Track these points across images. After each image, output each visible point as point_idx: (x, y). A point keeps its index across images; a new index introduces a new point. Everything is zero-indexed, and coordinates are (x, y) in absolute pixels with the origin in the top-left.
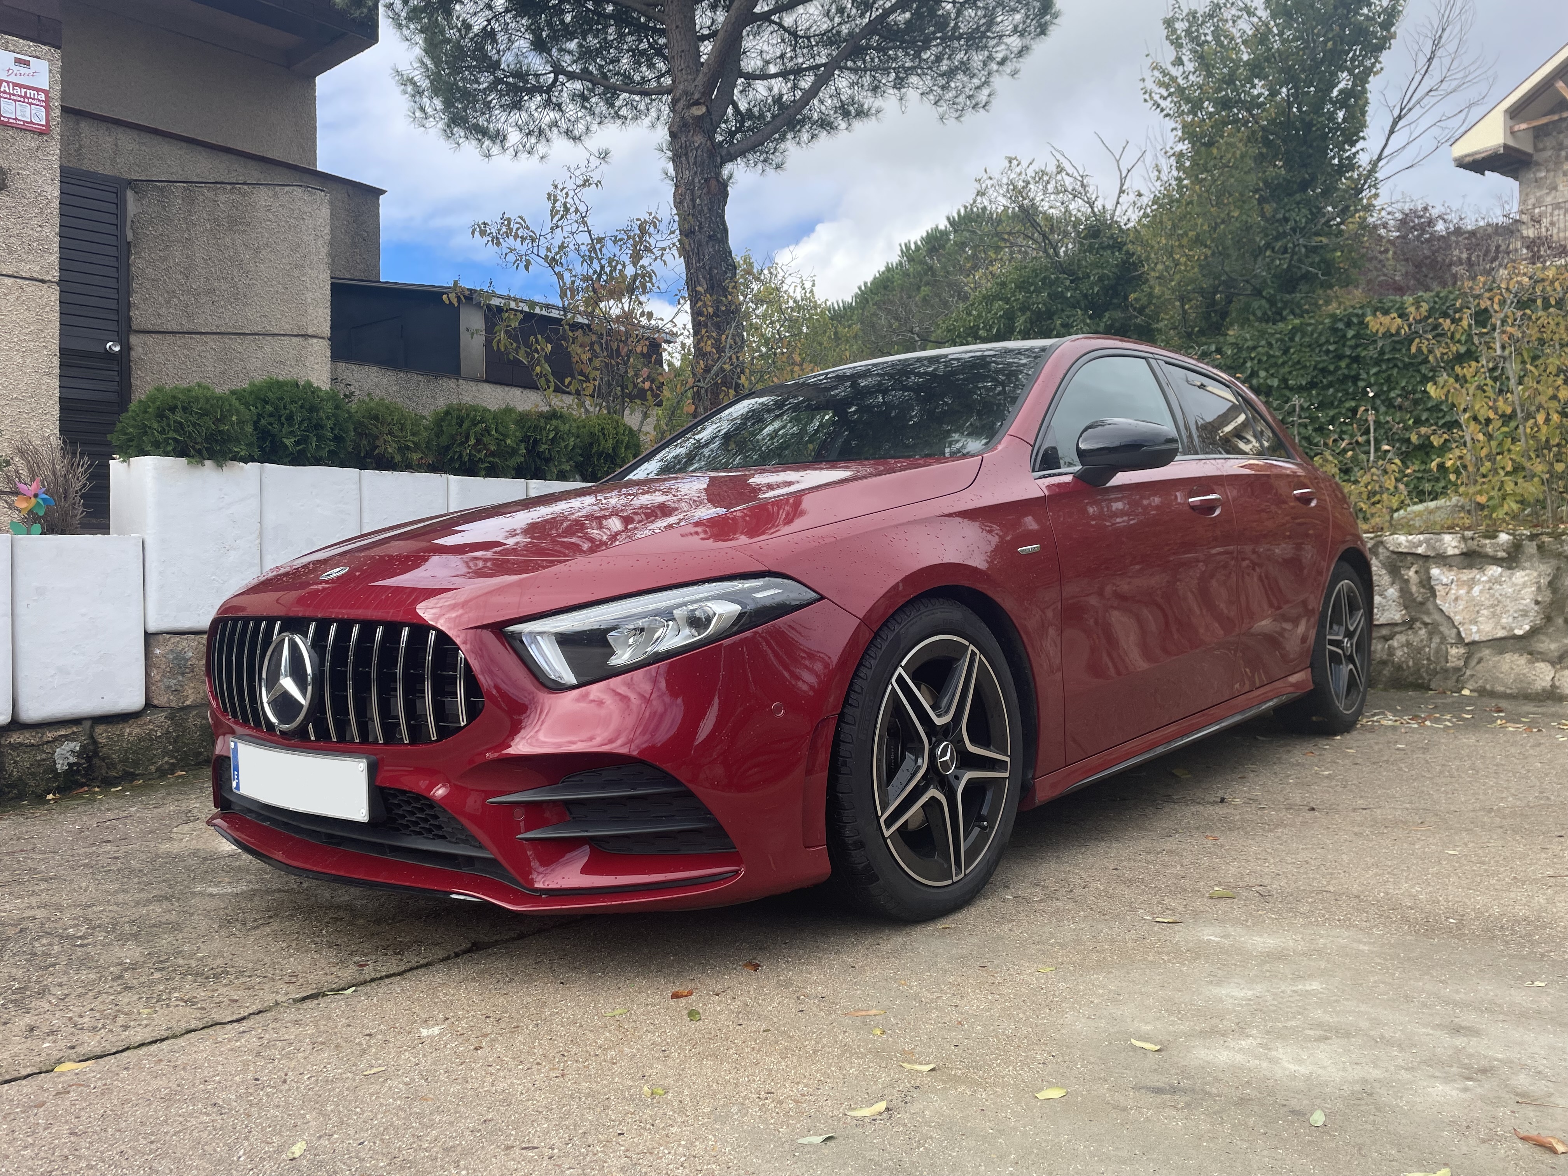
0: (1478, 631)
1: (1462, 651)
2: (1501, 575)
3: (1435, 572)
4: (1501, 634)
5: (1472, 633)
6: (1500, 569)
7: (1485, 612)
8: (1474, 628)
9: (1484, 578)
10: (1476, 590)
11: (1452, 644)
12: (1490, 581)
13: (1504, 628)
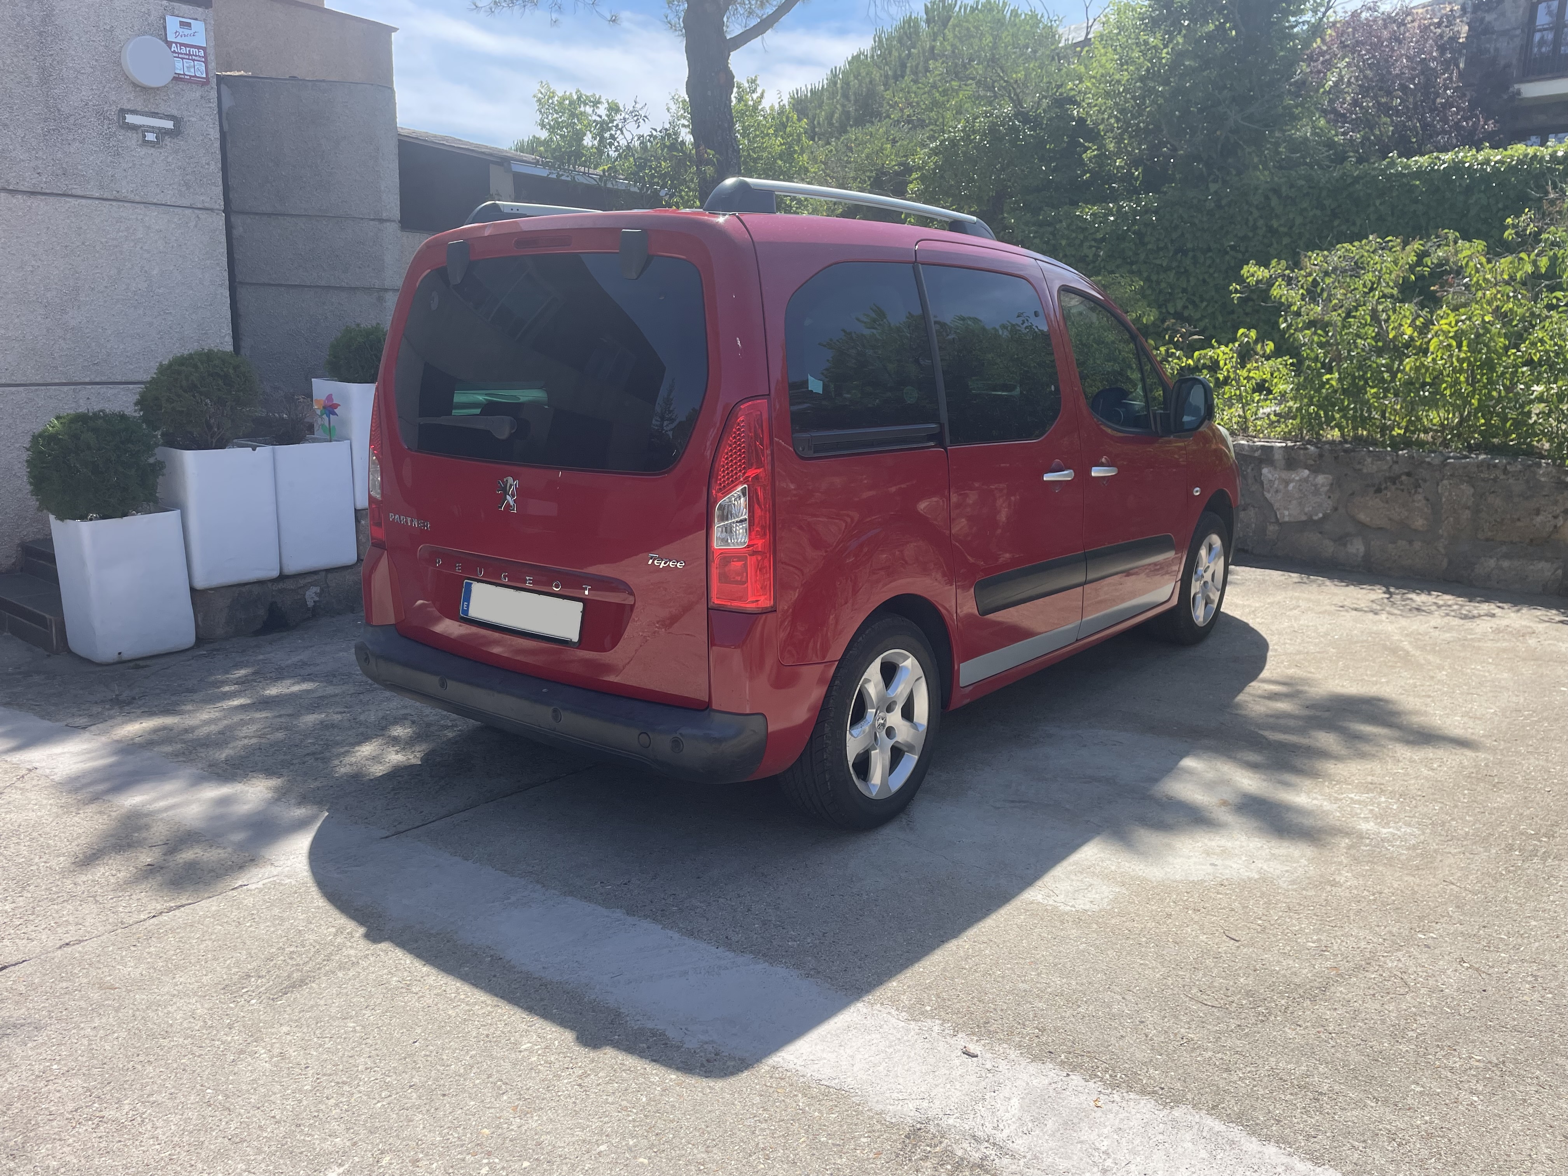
0: (1289, 515)
1: (1277, 528)
2: (1308, 476)
3: (1265, 471)
4: (1304, 518)
5: (1286, 515)
6: (1307, 472)
7: (1294, 502)
8: (1286, 513)
9: (1297, 478)
10: (1291, 486)
11: (1271, 523)
12: (1300, 480)
13: (1306, 514)
